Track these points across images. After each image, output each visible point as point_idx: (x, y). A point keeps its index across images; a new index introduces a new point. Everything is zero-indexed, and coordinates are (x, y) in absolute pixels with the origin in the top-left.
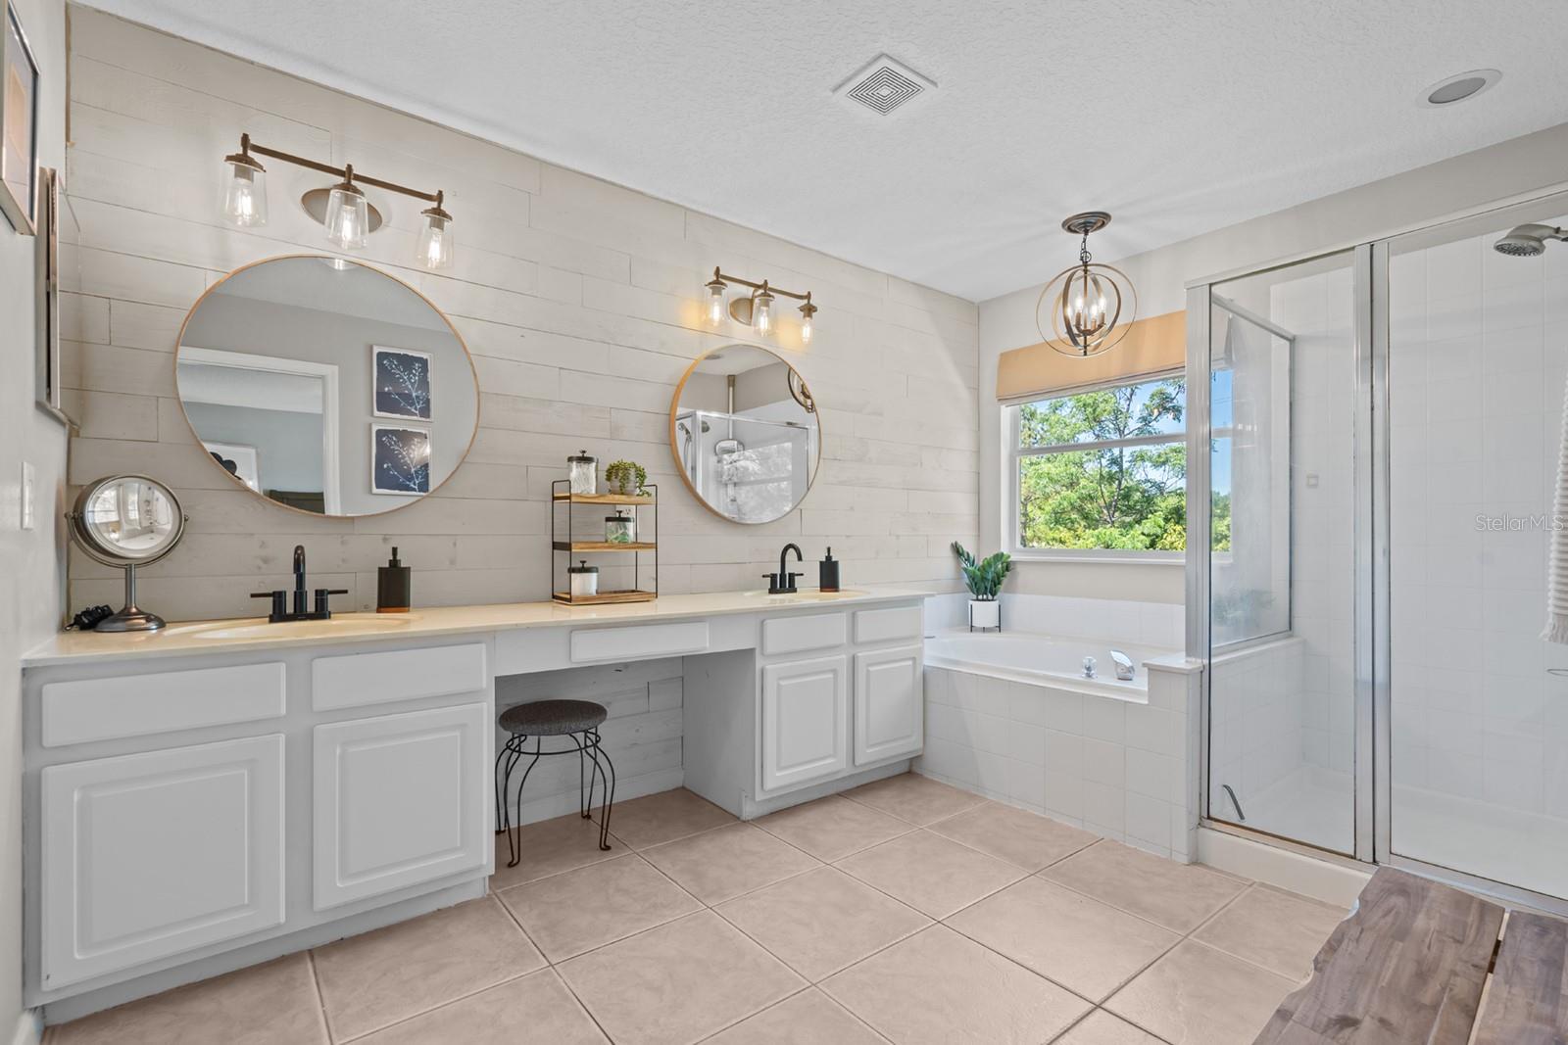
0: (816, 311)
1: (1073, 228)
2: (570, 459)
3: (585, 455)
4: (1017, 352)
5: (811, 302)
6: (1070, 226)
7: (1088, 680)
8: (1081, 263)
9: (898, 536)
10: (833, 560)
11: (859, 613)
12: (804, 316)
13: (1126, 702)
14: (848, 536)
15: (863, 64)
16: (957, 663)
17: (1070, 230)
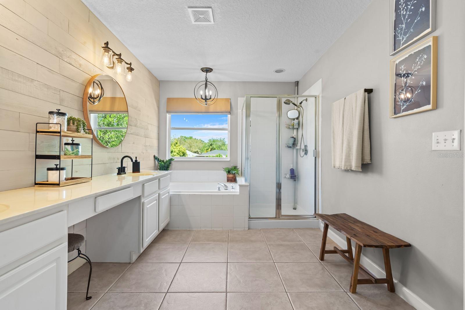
0: (133, 70)
1: (203, 71)
2: (51, 113)
3: (60, 111)
4: (173, 99)
5: (131, 66)
6: (203, 70)
7: (219, 191)
8: (205, 80)
9: (143, 153)
10: (138, 161)
11: (161, 179)
12: (129, 71)
13: (234, 195)
14: (133, 153)
15: (204, 6)
16: (180, 192)
17: (202, 71)
